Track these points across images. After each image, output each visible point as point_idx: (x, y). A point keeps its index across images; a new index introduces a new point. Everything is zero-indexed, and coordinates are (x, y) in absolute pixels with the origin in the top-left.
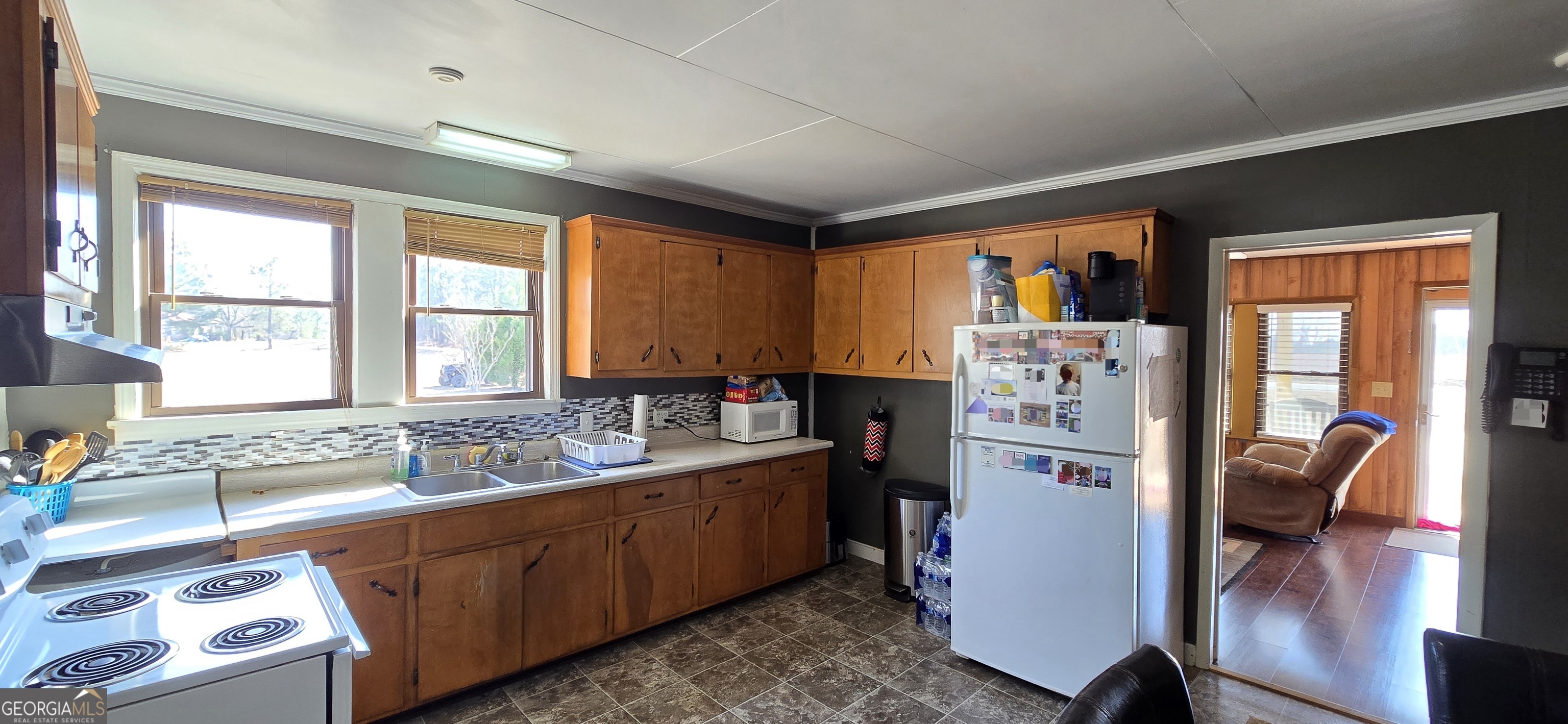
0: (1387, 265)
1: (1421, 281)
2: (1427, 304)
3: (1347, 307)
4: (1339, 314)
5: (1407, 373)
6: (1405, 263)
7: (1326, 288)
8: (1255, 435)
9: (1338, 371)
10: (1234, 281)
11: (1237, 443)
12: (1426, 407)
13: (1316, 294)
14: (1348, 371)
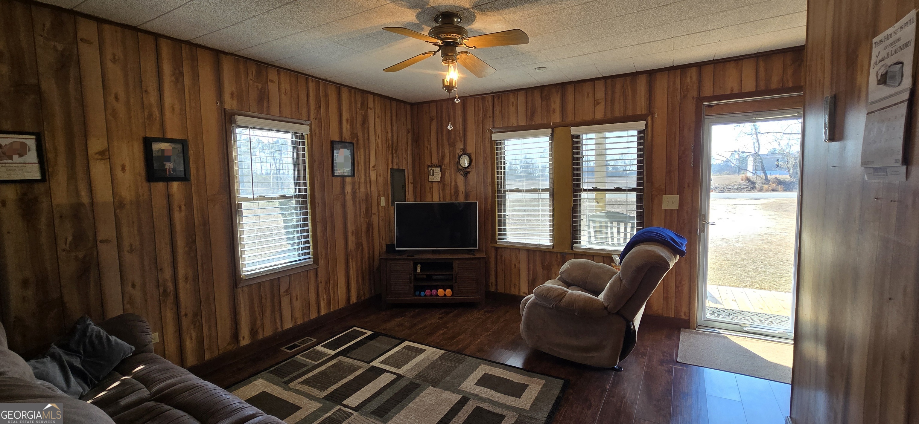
0: (674, 84)
1: (701, 96)
2: (707, 120)
3: (642, 125)
4: (635, 132)
5: (690, 185)
6: (688, 80)
7: (626, 108)
8: (572, 249)
9: (635, 186)
10: (553, 106)
11: (559, 256)
12: (704, 216)
13: (617, 114)
14: (643, 187)
